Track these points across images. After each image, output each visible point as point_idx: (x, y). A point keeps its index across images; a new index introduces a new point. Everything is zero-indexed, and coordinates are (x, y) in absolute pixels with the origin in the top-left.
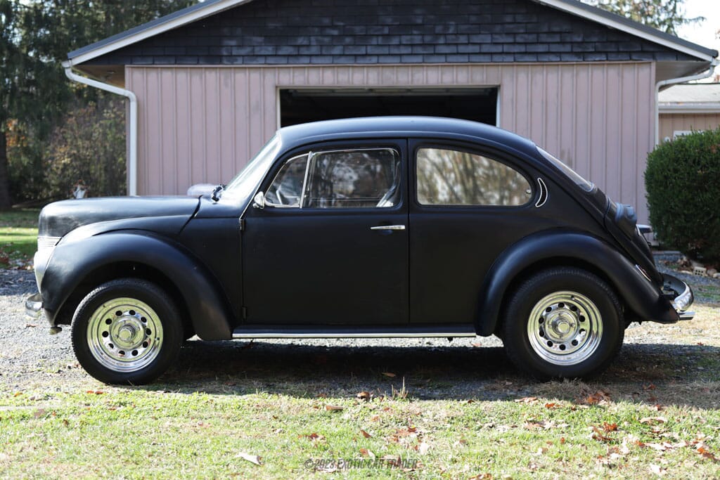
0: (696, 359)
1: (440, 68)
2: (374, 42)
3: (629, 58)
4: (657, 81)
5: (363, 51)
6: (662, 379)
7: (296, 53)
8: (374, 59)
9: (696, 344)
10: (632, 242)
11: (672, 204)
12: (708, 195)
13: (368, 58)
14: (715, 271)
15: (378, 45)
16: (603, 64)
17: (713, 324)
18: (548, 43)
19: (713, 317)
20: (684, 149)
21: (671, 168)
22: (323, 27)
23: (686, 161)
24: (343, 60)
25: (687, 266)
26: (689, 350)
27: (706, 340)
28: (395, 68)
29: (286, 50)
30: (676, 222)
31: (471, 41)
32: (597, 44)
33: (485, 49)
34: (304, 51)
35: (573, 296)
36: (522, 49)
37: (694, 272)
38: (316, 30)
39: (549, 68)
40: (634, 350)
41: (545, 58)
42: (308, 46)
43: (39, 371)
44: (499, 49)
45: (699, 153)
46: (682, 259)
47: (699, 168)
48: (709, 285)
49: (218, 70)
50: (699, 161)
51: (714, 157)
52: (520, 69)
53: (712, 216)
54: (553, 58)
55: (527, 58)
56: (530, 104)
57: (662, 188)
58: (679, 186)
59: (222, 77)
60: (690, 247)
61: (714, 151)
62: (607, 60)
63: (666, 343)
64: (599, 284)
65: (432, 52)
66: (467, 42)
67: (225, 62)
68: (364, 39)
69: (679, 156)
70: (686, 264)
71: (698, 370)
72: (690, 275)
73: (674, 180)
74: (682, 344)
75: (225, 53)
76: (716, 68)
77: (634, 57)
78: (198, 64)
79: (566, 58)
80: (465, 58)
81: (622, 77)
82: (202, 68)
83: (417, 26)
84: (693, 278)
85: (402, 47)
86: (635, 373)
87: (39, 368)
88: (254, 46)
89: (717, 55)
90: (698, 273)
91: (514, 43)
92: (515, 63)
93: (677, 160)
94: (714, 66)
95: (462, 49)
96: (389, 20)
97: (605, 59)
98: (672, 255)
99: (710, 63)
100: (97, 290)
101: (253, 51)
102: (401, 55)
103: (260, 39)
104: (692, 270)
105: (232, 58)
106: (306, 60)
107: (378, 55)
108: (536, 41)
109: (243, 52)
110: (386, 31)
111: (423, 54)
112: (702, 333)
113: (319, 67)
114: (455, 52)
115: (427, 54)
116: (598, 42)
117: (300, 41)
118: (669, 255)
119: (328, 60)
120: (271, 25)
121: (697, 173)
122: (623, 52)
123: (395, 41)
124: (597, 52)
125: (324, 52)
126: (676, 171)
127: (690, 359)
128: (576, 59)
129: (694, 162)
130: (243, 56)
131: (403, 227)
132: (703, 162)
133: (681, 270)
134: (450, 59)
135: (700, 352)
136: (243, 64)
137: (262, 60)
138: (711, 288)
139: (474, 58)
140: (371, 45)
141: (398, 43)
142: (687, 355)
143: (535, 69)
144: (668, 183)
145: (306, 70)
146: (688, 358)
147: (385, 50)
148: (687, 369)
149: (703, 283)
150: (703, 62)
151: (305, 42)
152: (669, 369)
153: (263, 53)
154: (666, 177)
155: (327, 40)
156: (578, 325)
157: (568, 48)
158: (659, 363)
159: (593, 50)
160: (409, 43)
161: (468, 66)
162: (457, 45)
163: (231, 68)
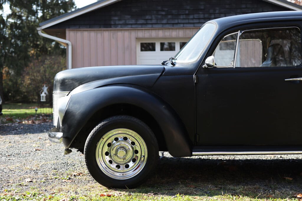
2: (182, 17)
5: (176, 21)
7: (145, 23)
8: (182, 25)
13: (179, 25)
15: (183, 19)
22: (158, 11)
24: (167, 26)
28: (192, 29)
29: (141, 21)
34: (149, 22)
38: (155, 12)
42: (151, 19)
43: (56, 178)
49: (109, 31)
59: (111, 34)
67: (113, 27)
68: (177, 16)
75: (112, 23)
78: (100, 28)
82: (102, 30)
83: (201, 10)
85: (195, 20)
87: (55, 177)
88: (126, 20)
96: (188, 7)
100: (102, 123)
101: (126, 22)
102: (194, 23)
103: (129, 17)
105: (116, 25)
106: (150, 26)
107: (183, 23)
109: (121, 22)
110: (187, 12)
113: (156, 29)
117: (147, 17)
119: (160, 26)
120: (134, 10)
123: (191, 17)
125: (159, 22)
130: (121, 24)
136: (121, 28)
137: (130, 26)
140: (180, 19)
141: (193, 18)
145: (150, 31)
147: (187, 21)
151: (150, 18)
153: (130, 23)
155: (159, 16)
160: (198, 17)
163: (115, 30)
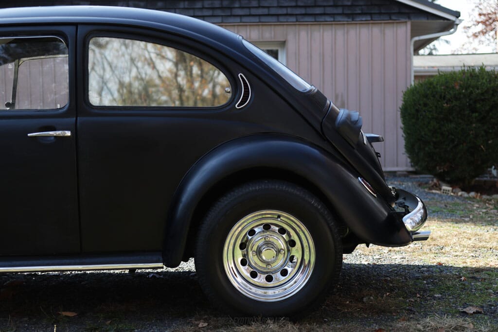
0: (433, 283)
1: (236, 27)
3: (389, 18)
4: (412, 36)
6: (391, 312)
9: (435, 264)
10: (356, 151)
11: (423, 133)
12: (453, 125)
14: (460, 190)
16: (369, 23)
17: (455, 240)
18: (324, 6)
19: (456, 233)
20: (432, 86)
21: (421, 102)
23: (434, 96)
25: (437, 187)
26: (428, 271)
27: (445, 258)
30: (427, 149)
31: (261, 5)
32: (363, 7)
33: (273, 11)
35: (279, 216)
36: (303, 11)
37: (442, 191)
39: (325, 27)
40: (368, 273)
41: (322, 19)
44: (284, 11)
45: (444, 89)
46: (432, 181)
47: (445, 102)
48: (453, 202)
50: (444, 96)
51: (457, 92)
52: (302, 27)
53: (456, 143)
54: (328, 18)
55: (307, 19)
56: (311, 57)
57: (414, 120)
58: (429, 118)
60: (439, 170)
61: (457, 87)
62: (372, 20)
63: (405, 263)
64: (310, 200)
65: (229, 14)
66: (257, 5)
69: (428, 92)
70: (435, 185)
71: (435, 298)
72: (438, 194)
73: (424, 113)
74: (421, 264)
76: (459, 26)
77: (393, 18)
79: (339, 18)
80: (257, 19)
81: (384, 34)
84: (440, 196)
85: (205, 10)
86: (360, 305)
89: (460, 16)
90: (445, 191)
91: (296, 7)
92: (297, 23)
93: (426, 96)
94: (457, 25)
95: (254, 11)
97: (370, 19)
98: (425, 178)
99: (454, 22)
104: (440, 189)
108: (313, 5)
111: (222, 16)
112: (443, 250)
114: (248, 14)
115: (225, 16)
116: (364, 5)
118: (423, 178)
121: (443, 106)
122: (384, 13)
123: (199, 5)
124: (363, 14)
126: (425, 105)
127: (427, 284)
128: (346, 19)
129: (441, 97)
131: (68, 133)
132: (448, 96)
133: (431, 190)
134: (245, 19)
135: (438, 274)
138: (455, 204)
139: (263, 19)
140: (179, 8)
141: (201, 7)
142: (424, 278)
143: (314, 28)
144: (419, 116)
146: (425, 282)
148: (423, 298)
149: (449, 200)
150: (448, 21)
152: (401, 299)
154: (417, 111)
156: (289, 251)
157: (340, 11)
158: (391, 290)
159: (360, 12)
160: (210, 6)
161: (259, 25)
162: (249, 8)
